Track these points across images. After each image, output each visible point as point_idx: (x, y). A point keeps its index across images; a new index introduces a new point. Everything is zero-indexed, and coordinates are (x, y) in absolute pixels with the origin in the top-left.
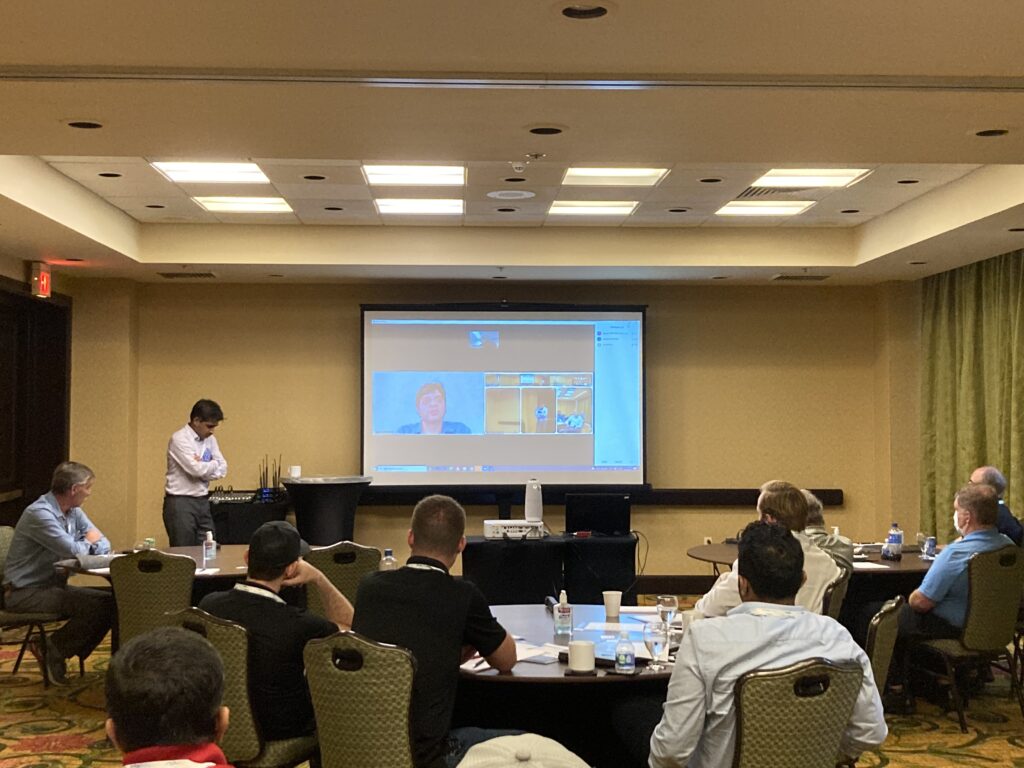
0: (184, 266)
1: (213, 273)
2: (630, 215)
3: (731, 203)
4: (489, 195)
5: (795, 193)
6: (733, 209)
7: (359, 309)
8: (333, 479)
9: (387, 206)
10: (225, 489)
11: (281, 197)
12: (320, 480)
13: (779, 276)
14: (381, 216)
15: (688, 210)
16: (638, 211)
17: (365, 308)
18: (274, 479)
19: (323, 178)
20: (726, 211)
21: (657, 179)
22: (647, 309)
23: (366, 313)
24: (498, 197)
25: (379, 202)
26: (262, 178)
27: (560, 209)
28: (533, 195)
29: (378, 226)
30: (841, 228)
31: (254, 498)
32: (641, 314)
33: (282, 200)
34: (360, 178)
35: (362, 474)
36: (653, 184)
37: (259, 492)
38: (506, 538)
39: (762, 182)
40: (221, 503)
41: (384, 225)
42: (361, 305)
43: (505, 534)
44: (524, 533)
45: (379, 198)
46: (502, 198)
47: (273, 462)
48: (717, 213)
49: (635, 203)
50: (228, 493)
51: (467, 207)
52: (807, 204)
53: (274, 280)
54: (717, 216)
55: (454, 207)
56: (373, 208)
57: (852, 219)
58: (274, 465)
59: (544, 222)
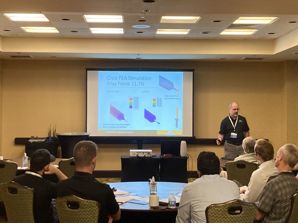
0: (19, 53)
1: (30, 56)
2: (187, 34)
3: (226, 30)
4: (133, 26)
5: (249, 26)
6: (227, 32)
7: (86, 70)
8: (75, 134)
9: (95, 31)
10: (35, 137)
11: (54, 27)
12: (70, 134)
13: (245, 58)
14: (92, 34)
15: (209, 33)
16: (190, 32)
17: (88, 69)
18: (54, 133)
19: (69, 20)
20: (223, 33)
21: (197, 21)
22: (195, 71)
23: (88, 71)
24: (136, 27)
25: (91, 29)
26: (46, 20)
27: (160, 32)
28: (150, 27)
29: (92, 38)
30: (268, 40)
31: (46, 141)
32: (192, 72)
33: (54, 28)
34: (83, 20)
35: (86, 132)
36: (195, 23)
37: (48, 138)
38: (138, 157)
39: (237, 22)
40: (33, 142)
41: (94, 38)
42: (86, 68)
43: (137, 155)
44: (145, 155)
45: (92, 28)
46: (138, 28)
47: (53, 127)
48: (221, 34)
49: (189, 30)
50: (36, 138)
51: (125, 31)
52: (255, 30)
53: (53, 59)
54: (221, 35)
55: (120, 31)
56: (90, 31)
57: (272, 36)
58: (53, 128)
59: (155, 37)
